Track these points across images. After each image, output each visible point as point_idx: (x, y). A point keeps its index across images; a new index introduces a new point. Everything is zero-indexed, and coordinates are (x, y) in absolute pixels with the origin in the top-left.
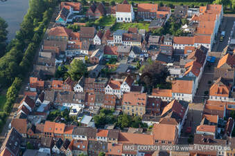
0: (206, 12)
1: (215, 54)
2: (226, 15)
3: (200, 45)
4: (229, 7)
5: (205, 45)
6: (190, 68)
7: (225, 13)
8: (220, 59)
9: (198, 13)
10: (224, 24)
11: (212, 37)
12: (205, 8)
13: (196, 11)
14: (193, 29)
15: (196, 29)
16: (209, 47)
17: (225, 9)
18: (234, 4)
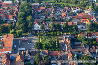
0: (7, 38)
1: (14, 55)
2: (15, 38)
3: (6, 52)
4: (15, 35)
5: (9, 52)
6: (5, 62)
8: (16, 57)
9: (3, 38)
10: (15, 42)
11: (11, 48)
12: (6, 36)
13: (2, 37)
14: (2, 45)
15: (4, 45)
16: (11, 52)
17: (14, 36)
18: (18, 34)
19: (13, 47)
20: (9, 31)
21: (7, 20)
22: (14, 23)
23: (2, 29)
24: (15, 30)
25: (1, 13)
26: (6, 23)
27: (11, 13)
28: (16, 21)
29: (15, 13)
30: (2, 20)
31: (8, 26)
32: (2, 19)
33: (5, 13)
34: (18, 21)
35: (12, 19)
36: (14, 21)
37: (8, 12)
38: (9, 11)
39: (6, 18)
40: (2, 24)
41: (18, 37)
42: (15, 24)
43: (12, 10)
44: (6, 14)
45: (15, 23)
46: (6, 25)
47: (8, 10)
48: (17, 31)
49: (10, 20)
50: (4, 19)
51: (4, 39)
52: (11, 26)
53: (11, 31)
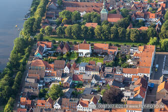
0: (144, 50)
1: (154, 81)
2: (157, 53)
3: (142, 74)
4: (159, 47)
5: (146, 75)
6: (138, 92)
7: (157, 51)
8: (158, 85)
9: (137, 51)
10: (157, 59)
11: (150, 69)
12: (142, 47)
13: (136, 49)
14: (136, 63)
15: (138, 63)
16: (149, 76)
17: (156, 48)
18: (163, 45)
19: (153, 68)
20: (149, 39)
21: (146, 21)
22: (157, 27)
23: (137, 35)
24: (159, 39)
25: (137, 9)
26: (144, 26)
27: (154, 10)
28: (160, 24)
29: (160, 9)
30: (138, 21)
31: (147, 32)
32: (137, 19)
33: (143, 8)
34: (164, 24)
35: (154, 20)
36: (157, 24)
37: (149, 8)
38: (151, 6)
39: (145, 18)
40: (138, 27)
41: (162, 51)
42: (159, 29)
43: (156, 5)
44: (145, 10)
45: (160, 26)
46: (144, 29)
47: (148, 4)
48: (162, 41)
49: (150, 21)
50: (141, 19)
51: (139, 53)
52: (152, 31)
53: (153, 40)
